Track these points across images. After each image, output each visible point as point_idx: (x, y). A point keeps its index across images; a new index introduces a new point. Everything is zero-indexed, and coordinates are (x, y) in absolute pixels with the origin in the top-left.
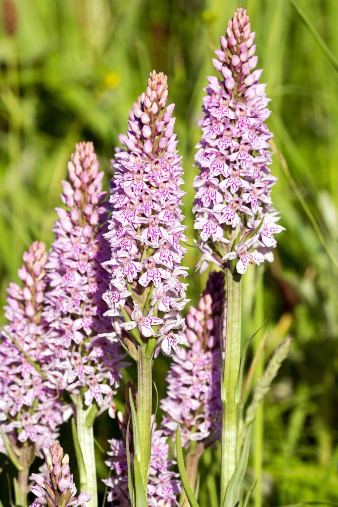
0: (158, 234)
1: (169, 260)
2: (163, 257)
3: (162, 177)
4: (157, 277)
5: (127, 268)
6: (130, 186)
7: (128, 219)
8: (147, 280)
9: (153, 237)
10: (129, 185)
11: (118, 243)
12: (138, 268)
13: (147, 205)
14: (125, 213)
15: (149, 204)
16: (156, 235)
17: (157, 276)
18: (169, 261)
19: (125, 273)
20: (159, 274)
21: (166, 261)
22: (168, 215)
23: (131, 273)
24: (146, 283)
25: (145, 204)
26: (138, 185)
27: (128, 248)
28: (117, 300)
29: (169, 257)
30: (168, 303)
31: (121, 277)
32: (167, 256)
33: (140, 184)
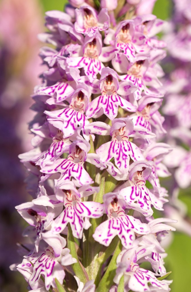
0: (127, 153)
1: (146, 202)
2: (137, 195)
3: (136, 53)
4: (128, 231)
5: (73, 211)
6: (78, 65)
7: (72, 125)
8: (109, 235)
9: (118, 159)
10: (76, 64)
11: (54, 167)
12: (93, 212)
13: (110, 100)
14: (68, 114)
15: (114, 99)
16: (124, 155)
17: (127, 228)
18: (145, 204)
19: (68, 220)
20: (130, 225)
21: (140, 203)
22: (143, 123)
23: (80, 220)
24: (107, 240)
25: (105, 98)
26: (93, 65)
27: (75, 175)
28: (49, 271)
29: (145, 197)
30: (146, 279)
31: (60, 228)
32: (143, 195)
33: (96, 63)
